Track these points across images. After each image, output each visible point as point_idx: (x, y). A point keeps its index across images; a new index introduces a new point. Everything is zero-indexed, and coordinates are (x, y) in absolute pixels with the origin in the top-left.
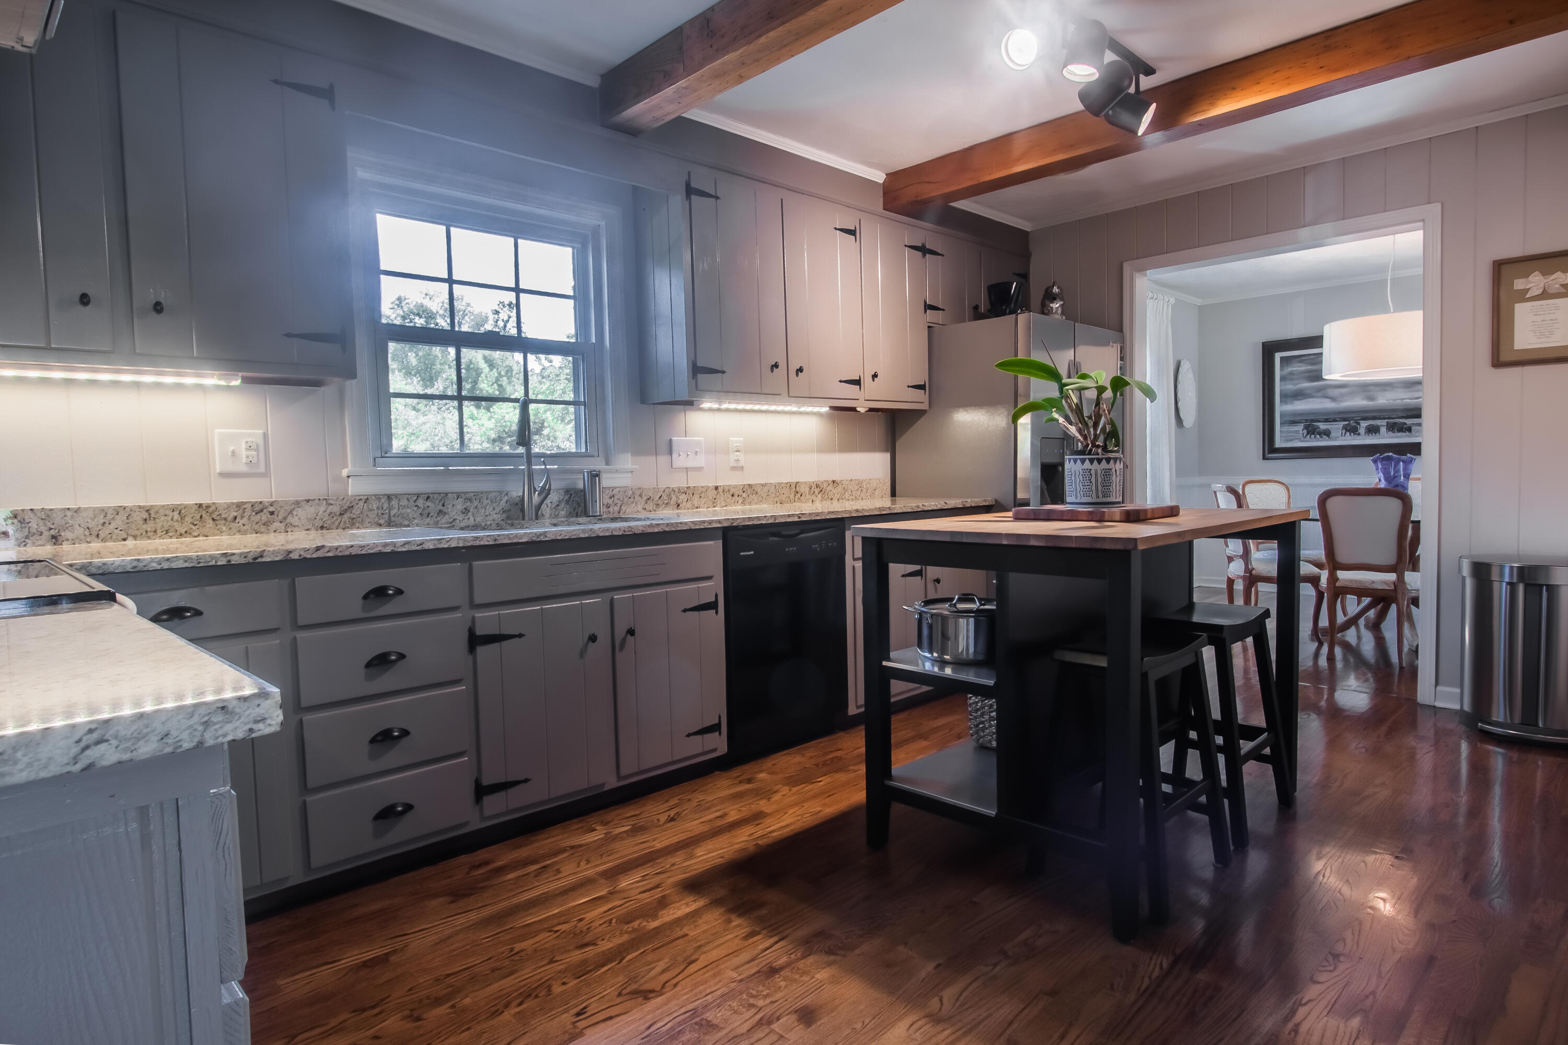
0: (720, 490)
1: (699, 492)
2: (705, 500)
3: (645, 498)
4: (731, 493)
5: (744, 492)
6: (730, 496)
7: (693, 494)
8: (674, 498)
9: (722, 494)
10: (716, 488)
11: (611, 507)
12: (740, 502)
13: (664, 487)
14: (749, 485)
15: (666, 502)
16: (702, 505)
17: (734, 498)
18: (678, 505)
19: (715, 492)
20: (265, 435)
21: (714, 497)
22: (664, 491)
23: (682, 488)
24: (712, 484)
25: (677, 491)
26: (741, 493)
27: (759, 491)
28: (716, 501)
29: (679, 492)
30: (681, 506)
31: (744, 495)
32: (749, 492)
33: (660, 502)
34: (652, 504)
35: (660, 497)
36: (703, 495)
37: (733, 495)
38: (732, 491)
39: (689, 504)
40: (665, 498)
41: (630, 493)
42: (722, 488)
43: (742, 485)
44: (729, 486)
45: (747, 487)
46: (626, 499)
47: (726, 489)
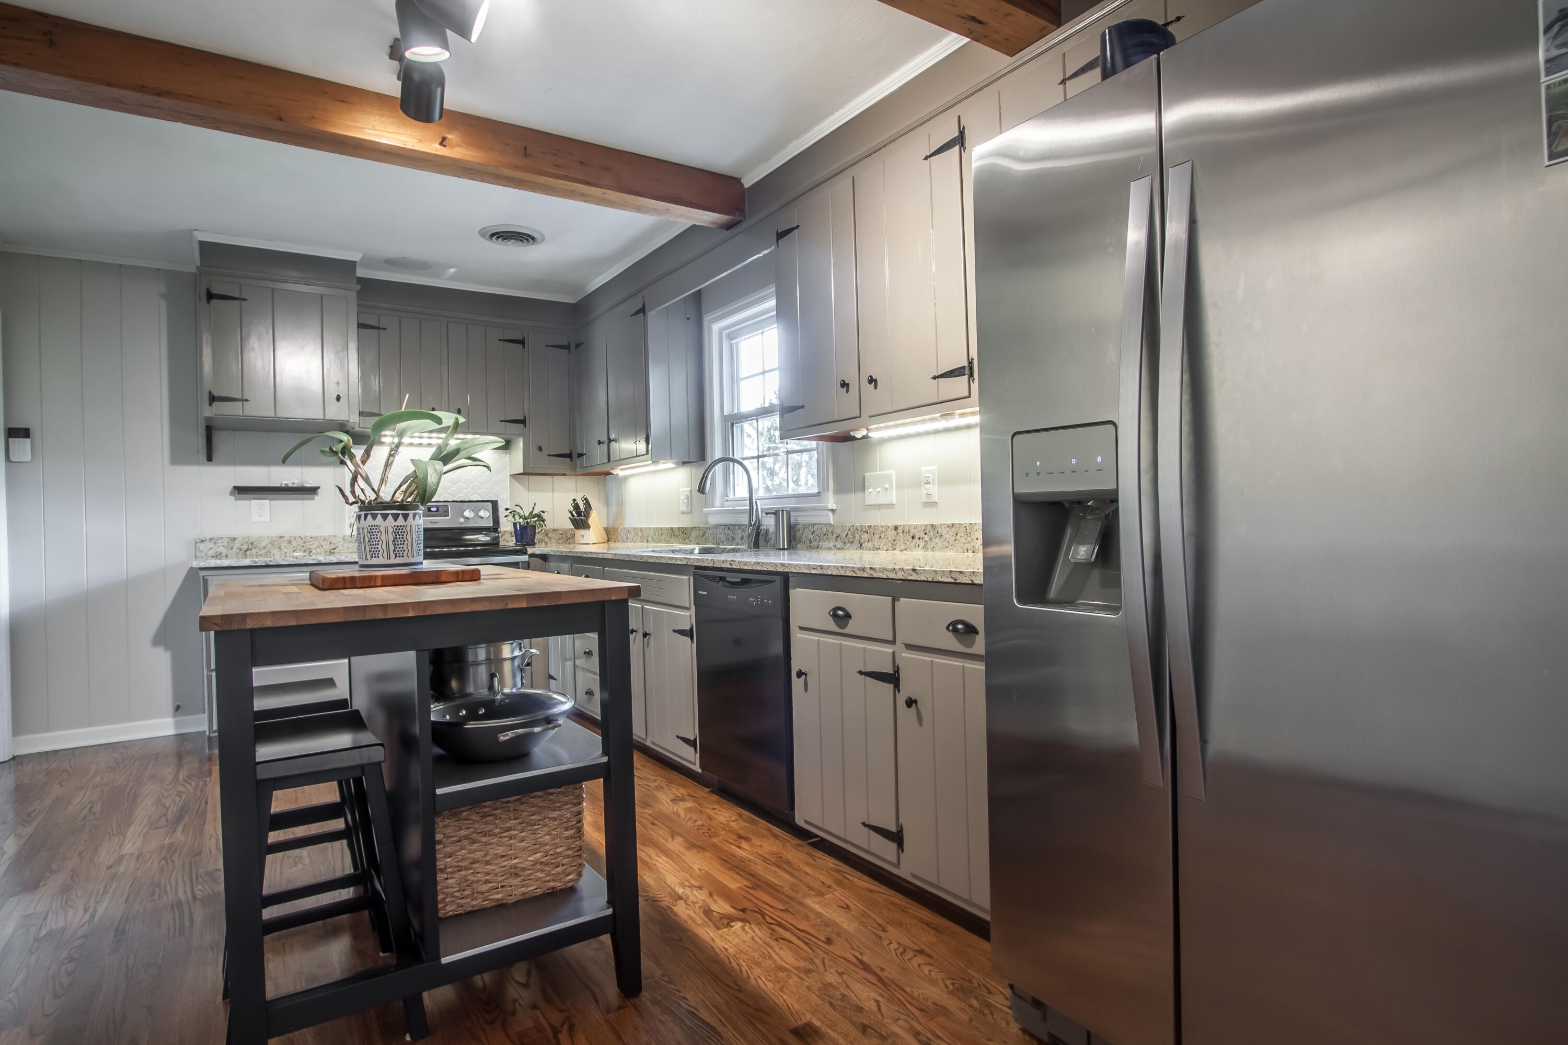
0: (900, 530)
1: (879, 532)
2: (884, 540)
3: (835, 536)
4: (912, 535)
5: (926, 534)
6: (910, 538)
7: (874, 534)
8: (857, 537)
9: (901, 535)
10: (896, 528)
11: (813, 542)
12: (921, 546)
13: (850, 525)
14: (932, 526)
15: (851, 540)
16: (881, 546)
17: (914, 541)
18: (861, 545)
19: (895, 533)
20: (691, 490)
21: (894, 539)
22: (849, 530)
23: (865, 527)
24: (891, 524)
25: (860, 529)
26: (922, 535)
27: (944, 532)
28: (895, 542)
29: (862, 531)
30: (863, 545)
31: (926, 538)
32: (932, 535)
33: (846, 540)
34: (840, 542)
35: (847, 535)
36: (882, 535)
37: (913, 538)
38: (913, 531)
39: (870, 545)
40: (850, 537)
41: (825, 530)
42: (902, 527)
43: (924, 525)
44: (909, 526)
45: (929, 528)
46: (822, 536)
47: (907, 529)
